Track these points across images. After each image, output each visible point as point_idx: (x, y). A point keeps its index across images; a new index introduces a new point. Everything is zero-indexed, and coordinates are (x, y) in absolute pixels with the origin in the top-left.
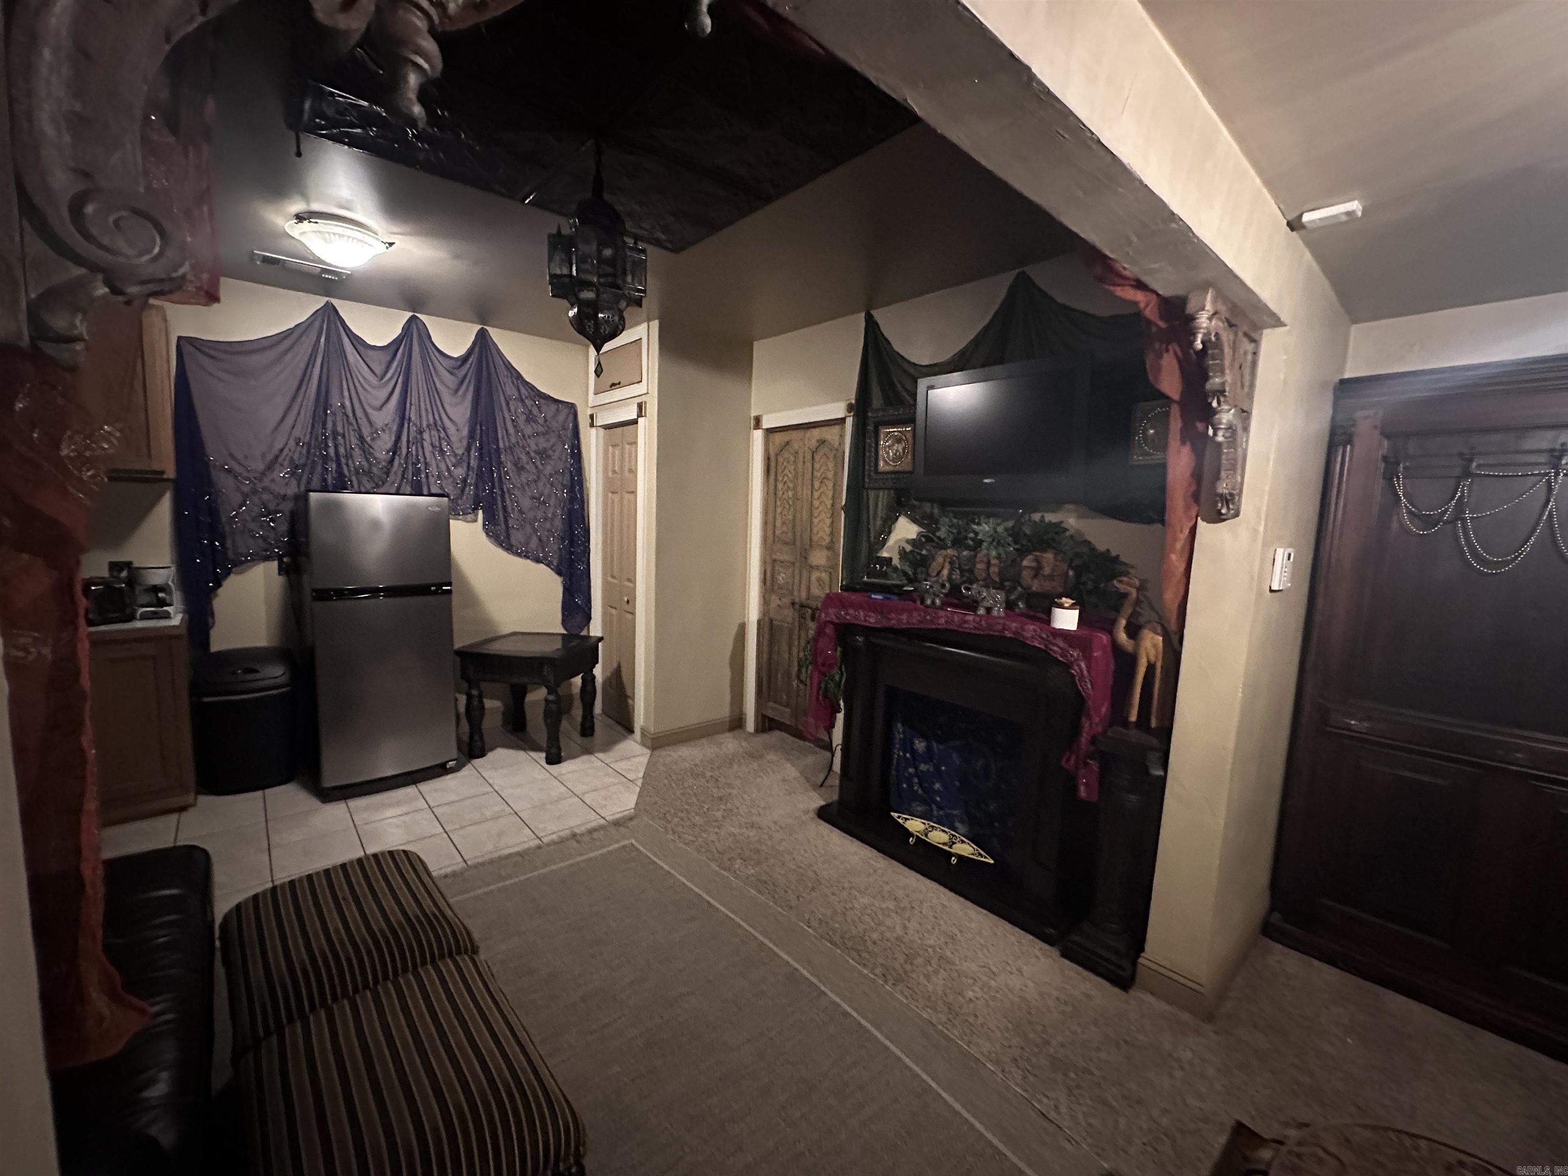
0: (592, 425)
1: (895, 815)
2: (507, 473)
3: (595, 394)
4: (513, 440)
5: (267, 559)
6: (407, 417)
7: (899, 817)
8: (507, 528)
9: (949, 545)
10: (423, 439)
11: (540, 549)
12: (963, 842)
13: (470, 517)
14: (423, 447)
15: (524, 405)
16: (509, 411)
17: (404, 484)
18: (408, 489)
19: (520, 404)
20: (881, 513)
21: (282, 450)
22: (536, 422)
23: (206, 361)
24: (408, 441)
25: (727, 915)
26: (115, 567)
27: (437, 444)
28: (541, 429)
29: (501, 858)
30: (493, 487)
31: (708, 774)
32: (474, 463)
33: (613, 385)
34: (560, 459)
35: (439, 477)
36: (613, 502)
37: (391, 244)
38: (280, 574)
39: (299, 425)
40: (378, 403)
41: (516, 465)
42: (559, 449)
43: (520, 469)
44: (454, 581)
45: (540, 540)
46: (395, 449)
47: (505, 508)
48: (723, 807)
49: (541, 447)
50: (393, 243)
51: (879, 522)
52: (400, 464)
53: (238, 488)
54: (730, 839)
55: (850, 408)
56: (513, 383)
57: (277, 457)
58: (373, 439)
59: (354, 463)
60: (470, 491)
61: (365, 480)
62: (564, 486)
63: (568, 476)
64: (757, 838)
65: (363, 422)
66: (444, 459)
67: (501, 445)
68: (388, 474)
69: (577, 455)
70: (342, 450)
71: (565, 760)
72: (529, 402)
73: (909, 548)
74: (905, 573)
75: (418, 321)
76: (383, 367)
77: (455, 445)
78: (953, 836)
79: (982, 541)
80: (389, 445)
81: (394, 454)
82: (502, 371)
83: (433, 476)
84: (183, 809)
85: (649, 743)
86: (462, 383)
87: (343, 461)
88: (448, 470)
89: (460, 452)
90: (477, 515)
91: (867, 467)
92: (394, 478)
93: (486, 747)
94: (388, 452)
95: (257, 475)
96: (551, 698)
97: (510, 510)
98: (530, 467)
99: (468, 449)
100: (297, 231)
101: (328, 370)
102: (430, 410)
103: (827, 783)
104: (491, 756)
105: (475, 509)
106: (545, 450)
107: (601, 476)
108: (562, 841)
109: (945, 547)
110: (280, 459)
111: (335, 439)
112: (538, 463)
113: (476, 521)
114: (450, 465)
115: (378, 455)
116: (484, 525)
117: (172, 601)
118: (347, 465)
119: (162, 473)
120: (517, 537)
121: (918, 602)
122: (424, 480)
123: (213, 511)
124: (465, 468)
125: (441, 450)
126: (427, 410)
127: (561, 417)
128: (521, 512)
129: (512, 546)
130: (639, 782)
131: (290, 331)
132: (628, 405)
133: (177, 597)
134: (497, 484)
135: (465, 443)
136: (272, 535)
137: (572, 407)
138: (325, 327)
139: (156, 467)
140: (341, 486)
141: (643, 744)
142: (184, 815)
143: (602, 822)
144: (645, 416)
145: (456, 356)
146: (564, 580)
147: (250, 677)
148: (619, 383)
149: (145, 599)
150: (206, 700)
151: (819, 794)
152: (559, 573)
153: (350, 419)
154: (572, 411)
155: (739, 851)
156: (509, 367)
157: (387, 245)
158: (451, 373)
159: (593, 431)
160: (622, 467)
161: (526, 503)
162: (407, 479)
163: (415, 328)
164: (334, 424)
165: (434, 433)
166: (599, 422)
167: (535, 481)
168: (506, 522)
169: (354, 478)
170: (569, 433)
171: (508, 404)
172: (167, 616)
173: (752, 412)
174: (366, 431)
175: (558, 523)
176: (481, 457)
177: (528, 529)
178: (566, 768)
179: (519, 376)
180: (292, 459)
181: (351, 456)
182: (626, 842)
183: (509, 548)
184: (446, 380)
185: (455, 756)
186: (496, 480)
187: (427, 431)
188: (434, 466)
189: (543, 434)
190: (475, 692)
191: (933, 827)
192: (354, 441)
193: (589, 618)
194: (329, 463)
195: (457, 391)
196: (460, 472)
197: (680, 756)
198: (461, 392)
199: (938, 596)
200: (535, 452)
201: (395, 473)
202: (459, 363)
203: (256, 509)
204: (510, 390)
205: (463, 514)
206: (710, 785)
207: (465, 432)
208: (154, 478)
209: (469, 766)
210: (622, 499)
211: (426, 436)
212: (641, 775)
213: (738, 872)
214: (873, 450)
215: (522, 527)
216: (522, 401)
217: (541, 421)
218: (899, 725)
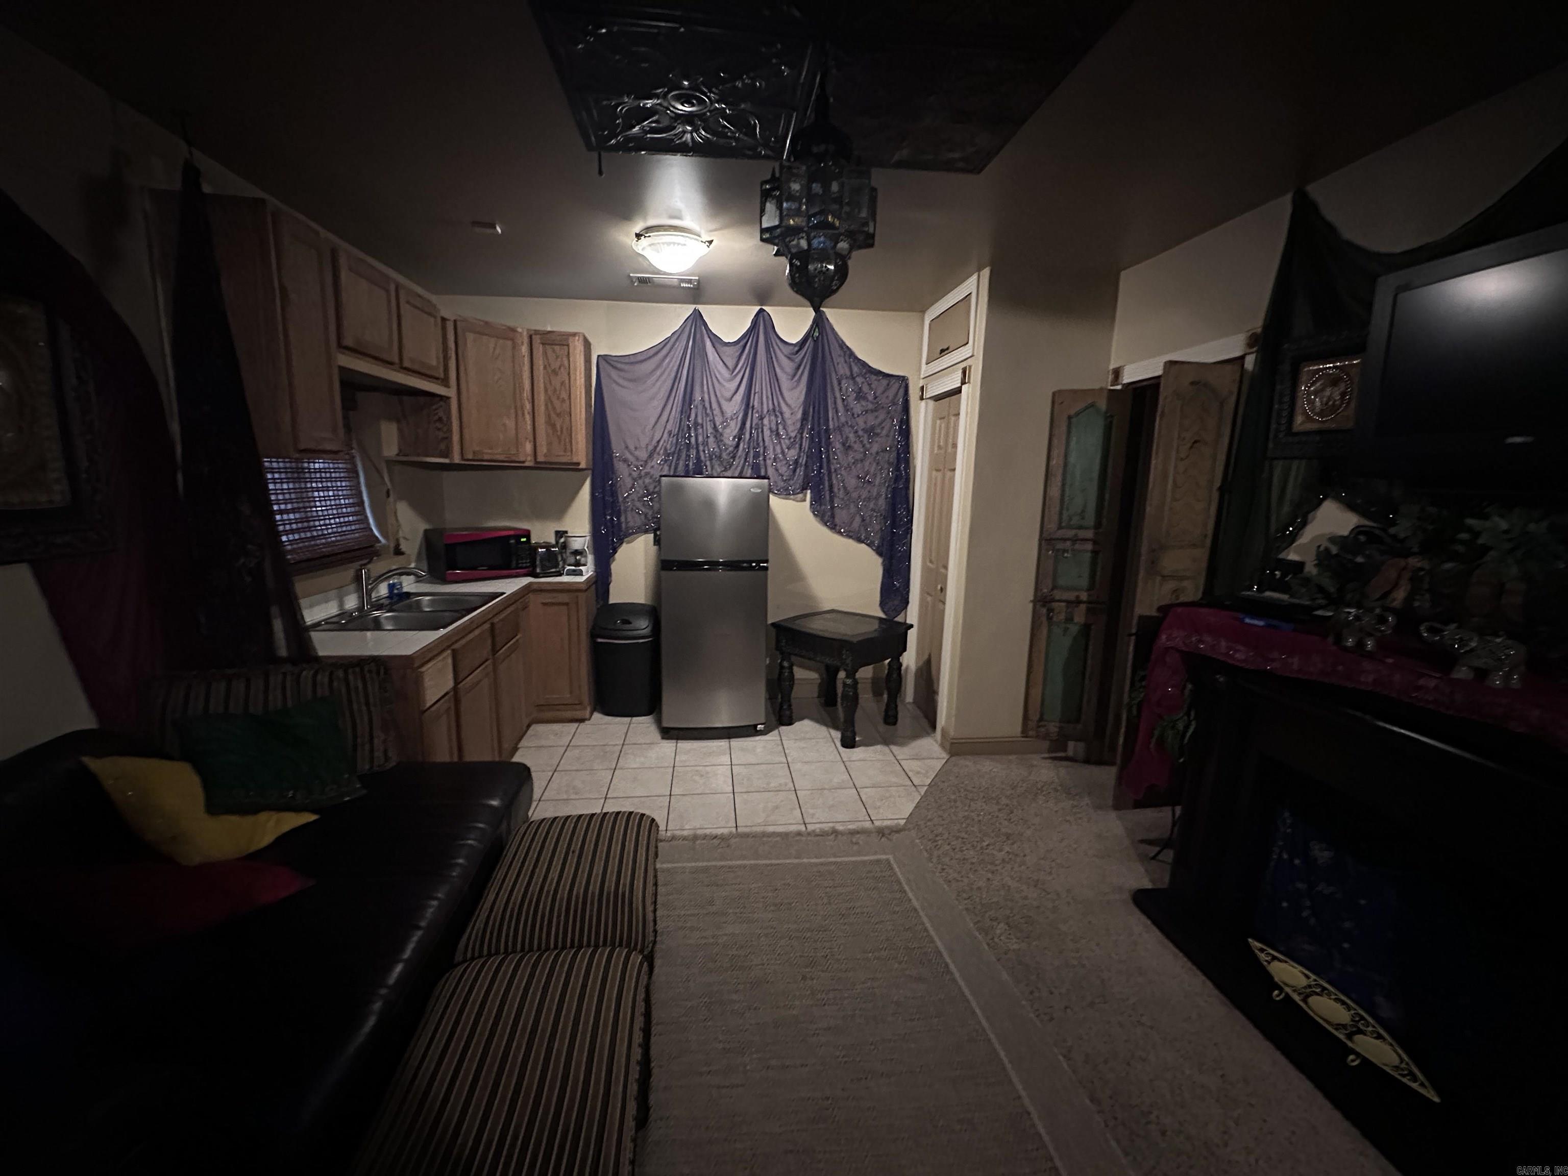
0: (922, 398)
1: (1255, 944)
2: (835, 453)
3: (927, 364)
4: (843, 419)
5: (646, 532)
6: (751, 405)
7: (1262, 950)
8: (833, 508)
9: (1416, 549)
10: (763, 425)
11: (862, 529)
12: (1379, 1037)
13: (801, 496)
14: (762, 431)
15: (855, 383)
16: (841, 389)
17: (746, 467)
18: (749, 472)
19: (851, 382)
20: (1291, 492)
21: (658, 442)
22: (865, 398)
23: (614, 374)
24: (751, 428)
25: (963, 994)
26: (559, 534)
27: (774, 427)
28: (870, 406)
29: (764, 835)
30: (821, 467)
31: (1004, 801)
32: (806, 444)
33: (942, 351)
34: (887, 436)
35: (775, 460)
36: (936, 479)
37: (711, 242)
38: (655, 544)
39: (671, 421)
40: (728, 394)
41: (844, 444)
42: (887, 425)
43: (847, 448)
44: (770, 558)
45: (863, 520)
46: (739, 437)
47: (831, 486)
48: (1007, 849)
49: (869, 425)
50: (712, 241)
51: (1286, 509)
52: (744, 449)
53: (630, 474)
54: (1002, 893)
55: (1253, 341)
56: (846, 362)
57: (656, 447)
58: (725, 428)
59: (709, 450)
60: (800, 472)
61: (716, 463)
62: (890, 464)
63: (894, 455)
64: (1035, 904)
65: (717, 411)
66: (780, 442)
67: (831, 427)
68: (734, 457)
69: (905, 431)
70: (700, 439)
71: (859, 746)
72: (859, 380)
73: (1334, 550)
74: (1321, 589)
75: (765, 313)
76: (735, 361)
77: (790, 429)
78: (1362, 1018)
79: (1486, 549)
80: (735, 432)
81: (740, 439)
82: (836, 351)
83: (770, 459)
84: (582, 721)
85: (948, 746)
86: (798, 368)
87: (701, 448)
88: (783, 452)
89: (793, 435)
90: (805, 496)
91: (1274, 426)
92: (738, 462)
93: (794, 717)
94: (734, 439)
95: (642, 463)
96: (849, 681)
97: (836, 490)
98: (857, 446)
99: (801, 431)
100: (643, 247)
101: (693, 369)
102: (770, 397)
103: (1160, 857)
104: (797, 725)
105: (804, 489)
106: (872, 428)
107: (927, 453)
108: (823, 834)
109: (1407, 554)
110: (658, 449)
111: (696, 430)
112: (865, 442)
113: (804, 500)
114: (784, 447)
115: (727, 441)
116: (812, 504)
117: (587, 562)
118: (704, 451)
119: (578, 464)
120: (841, 516)
121: (1331, 639)
122: (762, 462)
123: (614, 494)
124: (798, 450)
125: (778, 434)
126: (767, 397)
127: (891, 393)
128: (847, 492)
129: (836, 525)
130: (923, 790)
131: (669, 339)
132: (954, 371)
133: (590, 559)
134: (825, 465)
135: (798, 425)
136: (650, 513)
137: (903, 381)
138: (693, 330)
139: (575, 460)
140: (698, 471)
141: (942, 746)
142: (582, 725)
143: (868, 825)
144: (969, 382)
145: (794, 342)
146: (884, 561)
147: (627, 626)
148: (948, 349)
149: (571, 560)
150: (600, 640)
151: (1146, 871)
152: (879, 553)
153: (707, 410)
154: (904, 384)
155: (1008, 912)
156: (842, 345)
157: (707, 243)
158: (789, 358)
159: (923, 403)
160: (946, 441)
161: (852, 482)
162: (749, 462)
163: (762, 318)
164: (696, 416)
165: (773, 418)
166: (929, 394)
167: (862, 461)
168: (832, 501)
169: (708, 463)
170: (899, 408)
171: (840, 384)
172: (580, 573)
173: (1112, 362)
174: (718, 420)
175: (882, 502)
176: (812, 438)
177: (853, 509)
178: (858, 753)
179: (852, 354)
180: (666, 449)
181: (707, 444)
182: (884, 857)
183: (833, 527)
184: (785, 367)
185: (763, 721)
186: (825, 460)
187: (767, 416)
188: (771, 449)
189: (872, 411)
190: (786, 664)
191: (1324, 989)
192: (710, 430)
193: (907, 602)
194: (691, 450)
195: (794, 376)
196: (792, 454)
197: (979, 771)
198: (796, 378)
199: (1370, 635)
200: (863, 430)
201: (740, 457)
202: (797, 349)
203: (641, 492)
204: (843, 369)
205: (793, 494)
206: (1001, 815)
207: (799, 415)
208: (574, 467)
209: (776, 732)
210: (944, 476)
211: (766, 421)
212: (928, 781)
213: (996, 940)
214: (1286, 399)
215: (847, 506)
216: (853, 378)
217: (871, 398)
218: (1287, 814)
